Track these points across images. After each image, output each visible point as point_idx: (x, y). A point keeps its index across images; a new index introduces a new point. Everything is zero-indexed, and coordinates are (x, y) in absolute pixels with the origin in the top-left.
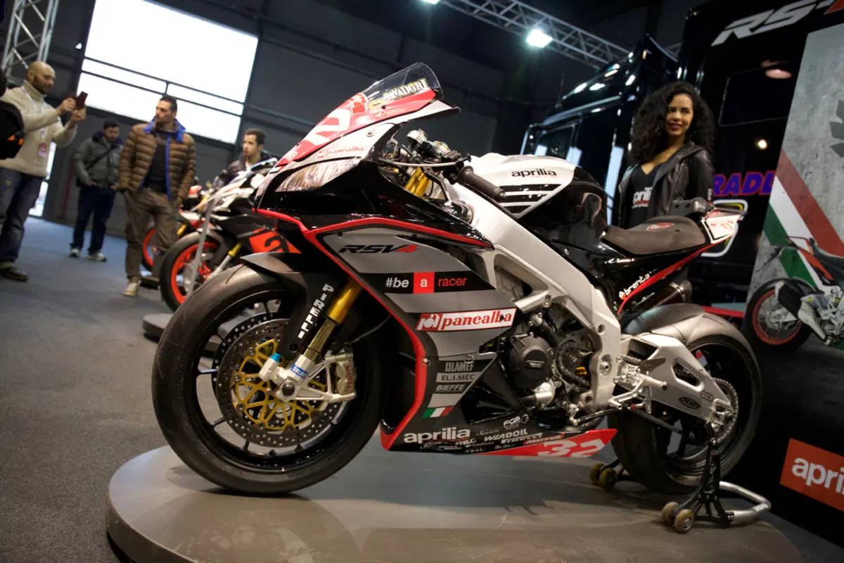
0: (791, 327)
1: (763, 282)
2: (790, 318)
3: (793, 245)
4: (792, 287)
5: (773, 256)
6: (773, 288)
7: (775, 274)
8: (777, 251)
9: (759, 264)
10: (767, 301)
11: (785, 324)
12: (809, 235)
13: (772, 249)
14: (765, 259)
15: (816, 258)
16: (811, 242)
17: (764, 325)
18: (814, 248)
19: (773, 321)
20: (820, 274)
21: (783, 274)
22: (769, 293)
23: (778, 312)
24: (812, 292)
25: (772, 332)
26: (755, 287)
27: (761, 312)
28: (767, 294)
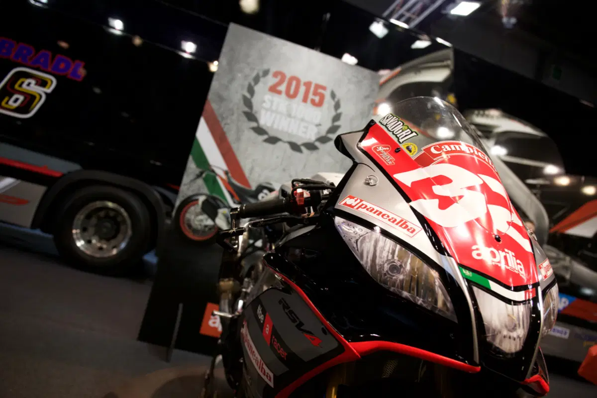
0: (210, 229)
1: (190, 193)
2: (209, 222)
3: (213, 171)
4: (212, 202)
5: (199, 176)
6: (197, 200)
7: (199, 189)
8: (201, 173)
9: (186, 179)
10: (192, 208)
11: (206, 226)
12: (225, 168)
13: (198, 171)
14: (192, 177)
15: (229, 184)
16: (226, 173)
17: (190, 226)
18: (228, 178)
19: (197, 223)
20: (232, 196)
21: (205, 190)
22: (194, 202)
23: (201, 217)
24: (225, 207)
25: (195, 231)
26: (183, 196)
27: (188, 216)
28: (191, 203)
